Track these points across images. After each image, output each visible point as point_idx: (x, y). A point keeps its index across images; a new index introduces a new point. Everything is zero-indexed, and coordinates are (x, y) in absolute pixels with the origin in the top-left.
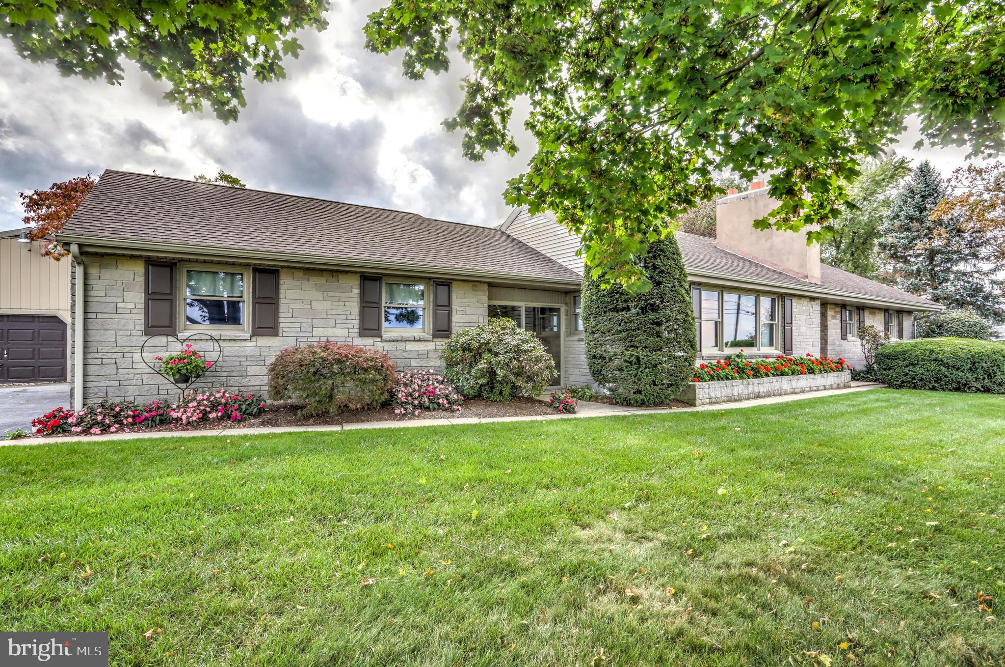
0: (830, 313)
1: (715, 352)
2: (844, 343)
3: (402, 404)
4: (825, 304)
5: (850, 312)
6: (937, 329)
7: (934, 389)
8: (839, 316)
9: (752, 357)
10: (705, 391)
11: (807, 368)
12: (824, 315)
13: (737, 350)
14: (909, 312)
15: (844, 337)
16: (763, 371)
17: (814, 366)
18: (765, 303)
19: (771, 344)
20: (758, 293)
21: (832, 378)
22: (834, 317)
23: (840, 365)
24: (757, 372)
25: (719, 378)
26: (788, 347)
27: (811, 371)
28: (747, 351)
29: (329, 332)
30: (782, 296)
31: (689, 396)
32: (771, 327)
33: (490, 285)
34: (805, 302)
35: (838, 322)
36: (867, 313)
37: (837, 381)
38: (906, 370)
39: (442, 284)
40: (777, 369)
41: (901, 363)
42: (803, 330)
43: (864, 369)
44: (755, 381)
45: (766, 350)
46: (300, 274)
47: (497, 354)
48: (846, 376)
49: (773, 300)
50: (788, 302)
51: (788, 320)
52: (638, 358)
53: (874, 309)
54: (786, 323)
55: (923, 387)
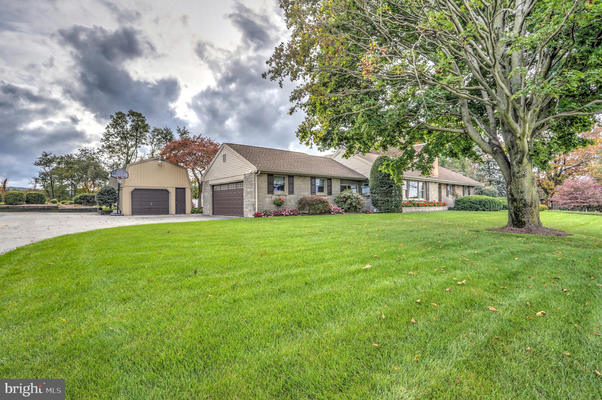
0: (442, 187)
1: (406, 199)
2: (448, 198)
3: (333, 212)
4: (440, 184)
5: (450, 187)
6: (481, 193)
7: (470, 210)
8: (446, 188)
9: (417, 201)
10: (404, 210)
11: (433, 205)
12: (440, 188)
13: (412, 199)
14: (473, 187)
15: (447, 196)
16: (420, 205)
17: (436, 204)
18: (421, 184)
19: (423, 197)
20: (418, 181)
21: (441, 208)
22: (444, 189)
23: (444, 205)
24: (418, 205)
25: (408, 207)
26: (428, 198)
27: (435, 206)
28: (415, 199)
29: (304, 193)
30: (426, 182)
31: (401, 211)
32: (423, 192)
33: (341, 179)
34: (433, 184)
35: (445, 190)
36: (456, 187)
37: (443, 209)
38: (463, 205)
39: (329, 179)
40: (424, 205)
41: (461, 203)
42: (433, 193)
43: (453, 207)
44: (418, 208)
45: (421, 199)
46: (298, 177)
47: (352, 199)
48: (446, 208)
49: (423, 183)
50: (428, 184)
51: (428, 190)
52: (388, 200)
53: (458, 186)
54: (427, 190)
55: (467, 210)
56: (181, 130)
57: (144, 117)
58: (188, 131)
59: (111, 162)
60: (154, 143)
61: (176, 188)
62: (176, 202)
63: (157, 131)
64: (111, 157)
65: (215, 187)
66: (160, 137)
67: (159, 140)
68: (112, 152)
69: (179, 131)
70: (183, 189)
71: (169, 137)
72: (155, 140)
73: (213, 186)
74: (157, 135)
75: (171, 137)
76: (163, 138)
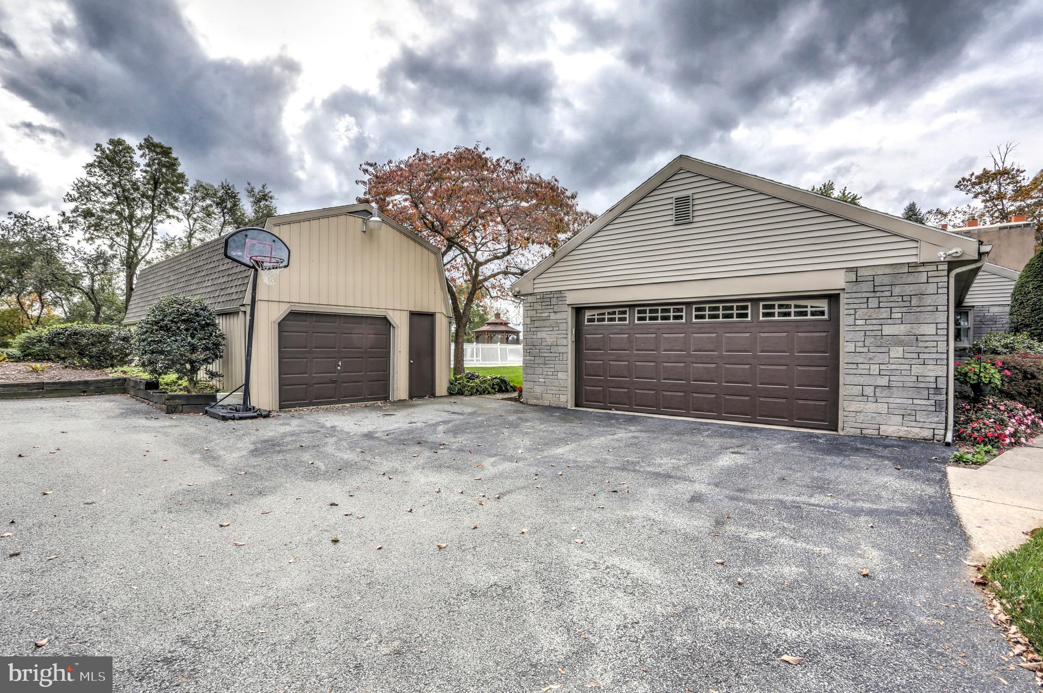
56: (256, 190)
57: (176, 159)
58: (270, 195)
59: (90, 249)
60: (195, 216)
61: (413, 314)
62: (410, 359)
63: (202, 190)
64: (91, 239)
65: (588, 314)
66: (208, 202)
67: (205, 209)
68: (97, 227)
69: (251, 192)
70: (429, 318)
71: (229, 206)
72: (197, 209)
73: (579, 310)
74: (203, 199)
75: (235, 205)
76: (218, 204)
